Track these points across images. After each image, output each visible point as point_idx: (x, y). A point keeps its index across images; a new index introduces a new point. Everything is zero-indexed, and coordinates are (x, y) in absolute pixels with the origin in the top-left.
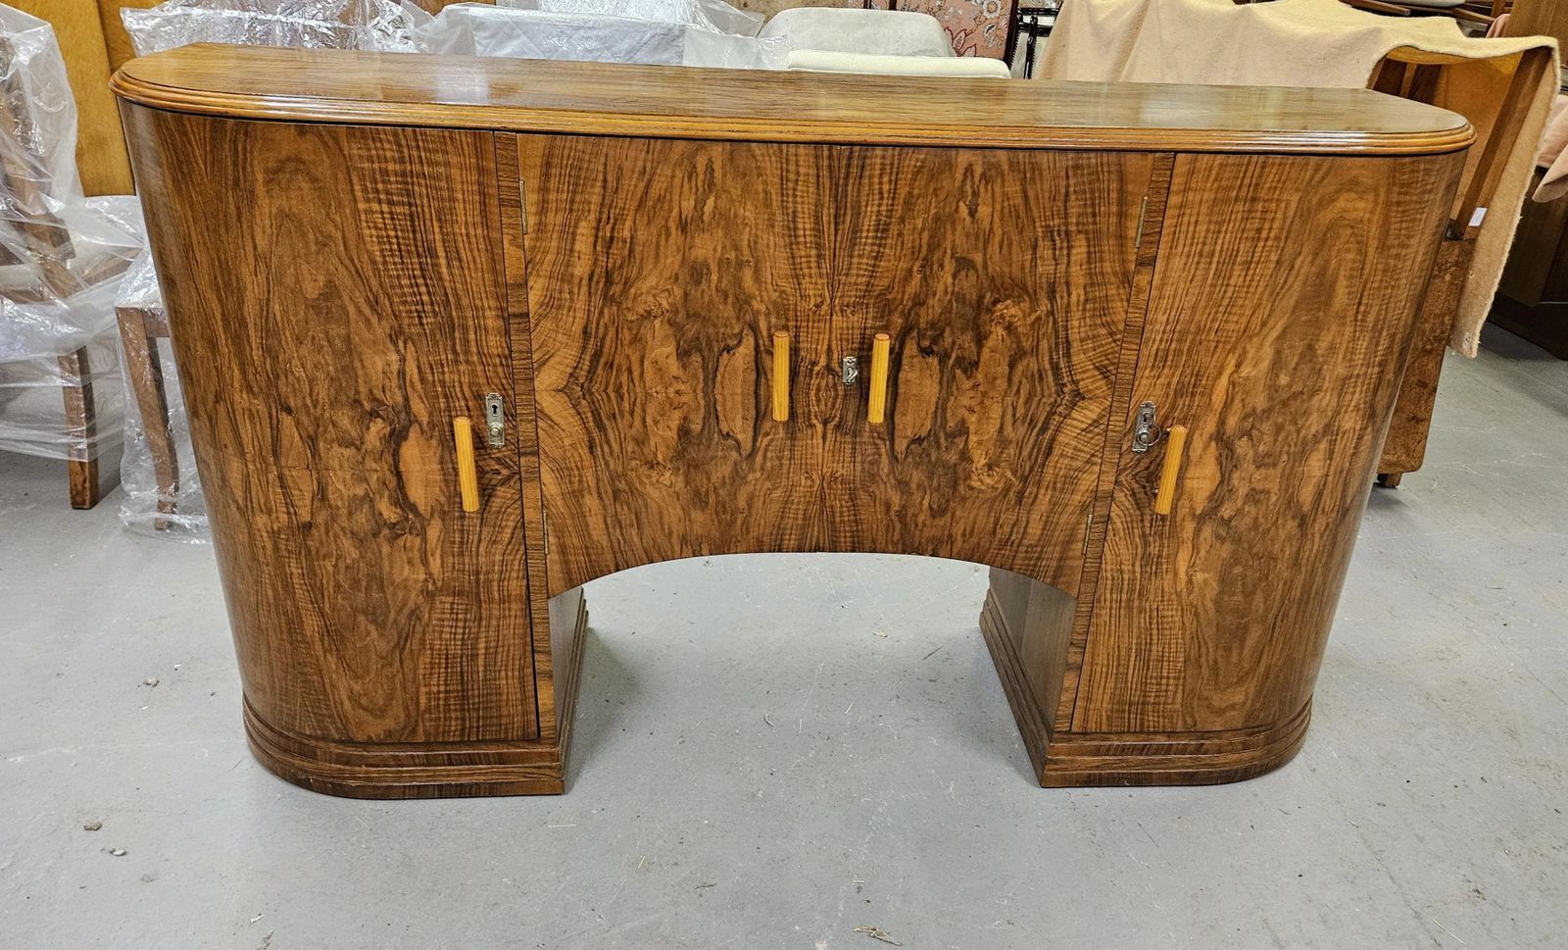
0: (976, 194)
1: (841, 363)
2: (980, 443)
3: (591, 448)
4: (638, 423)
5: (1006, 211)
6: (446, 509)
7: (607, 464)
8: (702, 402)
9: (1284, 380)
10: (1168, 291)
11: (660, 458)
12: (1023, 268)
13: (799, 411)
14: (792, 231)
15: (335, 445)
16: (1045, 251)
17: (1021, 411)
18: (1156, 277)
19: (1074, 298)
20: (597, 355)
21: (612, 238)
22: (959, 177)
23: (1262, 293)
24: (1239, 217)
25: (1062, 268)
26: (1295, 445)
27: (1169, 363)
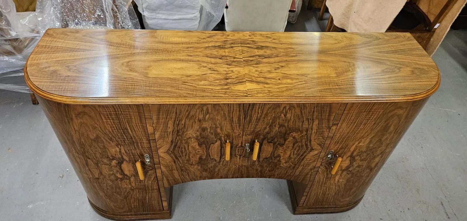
0: (286, 112)
1: (245, 145)
2: (283, 159)
3: (175, 162)
4: (187, 157)
5: (295, 116)
6: (135, 175)
7: (179, 165)
8: (205, 153)
9: (371, 145)
10: (341, 130)
11: (194, 163)
12: (299, 126)
13: (233, 154)
14: (232, 121)
15: (103, 165)
16: (306, 123)
17: (296, 152)
18: (338, 127)
19: (313, 131)
20: (175, 146)
21: (179, 124)
22: (282, 109)
23: (368, 130)
24: (364, 115)
25: (310, 126)
26: (372, 157)
27: (339, 143)
